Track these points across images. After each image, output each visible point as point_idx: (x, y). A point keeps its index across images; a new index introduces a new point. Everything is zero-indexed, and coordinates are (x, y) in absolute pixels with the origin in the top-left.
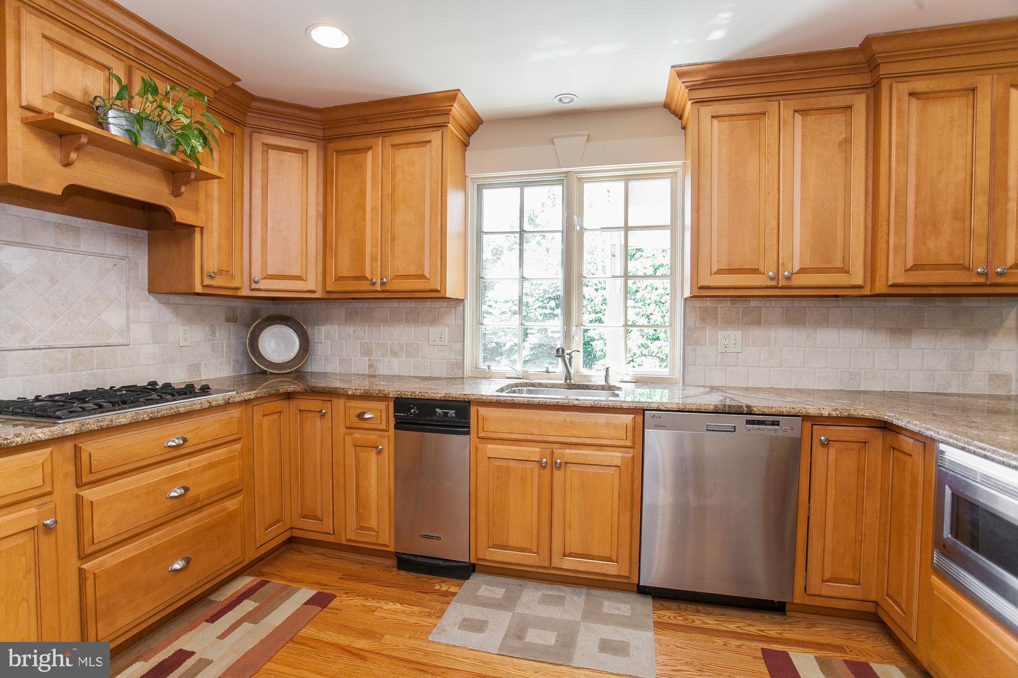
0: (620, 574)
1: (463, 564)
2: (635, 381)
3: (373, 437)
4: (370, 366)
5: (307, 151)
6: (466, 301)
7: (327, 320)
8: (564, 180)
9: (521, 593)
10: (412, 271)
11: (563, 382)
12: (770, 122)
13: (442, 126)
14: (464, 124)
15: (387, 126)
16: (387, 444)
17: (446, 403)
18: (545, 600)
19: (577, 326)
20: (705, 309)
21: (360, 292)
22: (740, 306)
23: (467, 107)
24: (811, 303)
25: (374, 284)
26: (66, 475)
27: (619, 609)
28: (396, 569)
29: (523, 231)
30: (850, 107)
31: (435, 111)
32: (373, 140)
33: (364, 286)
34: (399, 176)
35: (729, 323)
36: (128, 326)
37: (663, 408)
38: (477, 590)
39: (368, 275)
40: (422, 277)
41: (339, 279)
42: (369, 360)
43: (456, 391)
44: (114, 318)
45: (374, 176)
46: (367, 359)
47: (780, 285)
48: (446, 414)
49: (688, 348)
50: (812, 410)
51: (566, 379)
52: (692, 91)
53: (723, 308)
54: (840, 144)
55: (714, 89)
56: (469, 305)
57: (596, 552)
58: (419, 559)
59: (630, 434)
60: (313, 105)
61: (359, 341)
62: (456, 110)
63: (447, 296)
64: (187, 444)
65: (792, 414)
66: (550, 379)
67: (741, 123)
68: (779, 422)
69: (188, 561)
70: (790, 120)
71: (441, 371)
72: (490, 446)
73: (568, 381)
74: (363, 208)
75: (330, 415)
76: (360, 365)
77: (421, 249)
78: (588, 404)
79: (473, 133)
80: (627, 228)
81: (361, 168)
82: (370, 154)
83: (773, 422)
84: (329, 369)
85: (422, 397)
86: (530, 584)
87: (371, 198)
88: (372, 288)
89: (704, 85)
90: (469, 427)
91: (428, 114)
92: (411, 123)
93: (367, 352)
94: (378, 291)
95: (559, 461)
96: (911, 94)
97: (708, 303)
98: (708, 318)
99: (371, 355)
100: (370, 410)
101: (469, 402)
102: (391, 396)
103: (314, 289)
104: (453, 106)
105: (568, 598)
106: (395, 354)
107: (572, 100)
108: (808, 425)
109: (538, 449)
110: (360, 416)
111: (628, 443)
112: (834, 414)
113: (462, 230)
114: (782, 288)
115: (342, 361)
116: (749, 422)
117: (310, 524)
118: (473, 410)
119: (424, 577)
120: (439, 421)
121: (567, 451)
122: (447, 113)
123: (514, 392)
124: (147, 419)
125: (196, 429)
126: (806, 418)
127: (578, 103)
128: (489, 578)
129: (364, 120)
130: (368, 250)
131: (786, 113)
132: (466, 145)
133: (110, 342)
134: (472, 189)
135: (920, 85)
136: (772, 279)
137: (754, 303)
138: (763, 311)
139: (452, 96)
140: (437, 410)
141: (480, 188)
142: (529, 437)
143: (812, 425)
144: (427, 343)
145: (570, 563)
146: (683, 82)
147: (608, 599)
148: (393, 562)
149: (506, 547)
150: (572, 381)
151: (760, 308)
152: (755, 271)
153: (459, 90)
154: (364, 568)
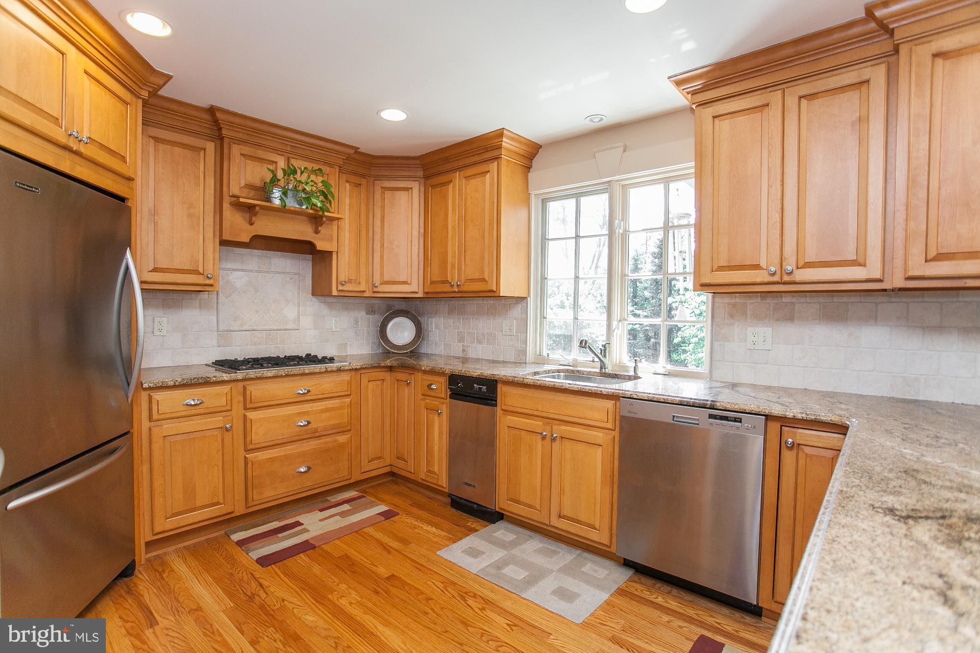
0: (601, 542)
1: (490, 510)
2: (667, 373)
3: (437, 403)
4: (463, 351)
5: (412, 188)
6: (529, 299)
7: (436, 313)
8: (607, 187)
9: (526, 541)
10: (477, 276)
11: (598, 370)
12: (775, 111)
13: (497, 158)
14: (521, 152)
15: (461, 163)
16: (444, 409)
17: (481, 380)
18: (539, 551)
19: (620, 321)
20: (734, 305)
21: (445, 292)
22: (771, 302)
23: (518, 139)
24: (854, 299)
25: (452, 286)
26: (239, 402)
27: (595, 571)
28: (450, 507)
29: (579, 236)
30: (867, 81)
31: (490, 147)
32: (453, 174)
33: (447, 288)
34: (469, 201)
35: (758, 318)
36: (299, 318)
37: (635, 397)
38: (494, 532)
39: (449, 279)
40: (483, 280)
41: (432, 282)
42: (463, 345)
43: (487, 371)
44: (290, 313)
45: (454, 201)
46: (461, 344)
47: (783, 281)
48: (480, 389)
49: (716, 344)
50: (777, 410)
51: (601, 368)
52: (694, 96)
53: (752, 304)
54: (853, 124)
55: (715, 90)
56: (531, 301)
57: (583, 518)
58: (462, 501)
59: (610, 417)
60: (413, 155)
61: (456, 331)
62: (506, 143)
63: (501, 295)
64: (309, 394)
65: (754, 412)
66: (594, 368)
67: (742, 118)
68: (741, 419)
69: (309, 468)
70: (795, 107)
71: (511, 357)
72: (509, 417)
73: (604, 370)
74: (447, 228)
75: (413, 384)
76: (456, 350)
77: (483, 258)
79: (534, 157)
80: (666, 228)
81: (445, 197)
82: (451, 186)
83: (736, 418)
84: (437, 352)
85: (465, 375)
86: (538, 537)
87: (452, 220)
88: (451, 290)
89: (705, 89)
90: (496, 401)
91: (487, 150)
92: (477, 158)
93: (461, 339)
94: (455, 292)
95: (555, 435)
97: (738, 300)
98: (736, 313)
99: (463, 341)
100: (436, 382)
101: (496, 381)
102: (446, 372)
103: (417, 291)
104: (502, 141)
105: (561, 554)
106: (480, 342)
107: (601, 120)
108: (774, 427)
109: (541, 424)
110: (429, 386)
111: (609, 426)
112: (799, 416)
113: (524, 239)
114: (785, 283)
115: (446, 345)
116: (711, 416)
117: (401, 464)
118: (499, 386)
119: (465, 516)
120: (475, 394)
121: (563, 427)
122: (500, 147)
123: (554, 377)
124: (284, 375)
125: (316, 385)
126: (768, 417)
127: (606, 121)
128: (510, 526)
129: (447, 160)
130: (450, 260)
131: (791, 101)
132: (528, 168)
133: (287, 327)
134: (535, 203)
136: (774, 274)
137: (786, 299)
138: (797, 306)
139: (500, 134)
140: (475, 385)
141: (544, 202)
142: (536, 413)
143: (781, 426)
144: (501, 333)
145: (563, 524)
146: (683, 89)
147: (594, 562)
148: (449, 500)
149: (518, 502)
150: (607, 370)
151: (793, 303)
152: (757, 267)
153: (504, 128)
154: (430, 502)
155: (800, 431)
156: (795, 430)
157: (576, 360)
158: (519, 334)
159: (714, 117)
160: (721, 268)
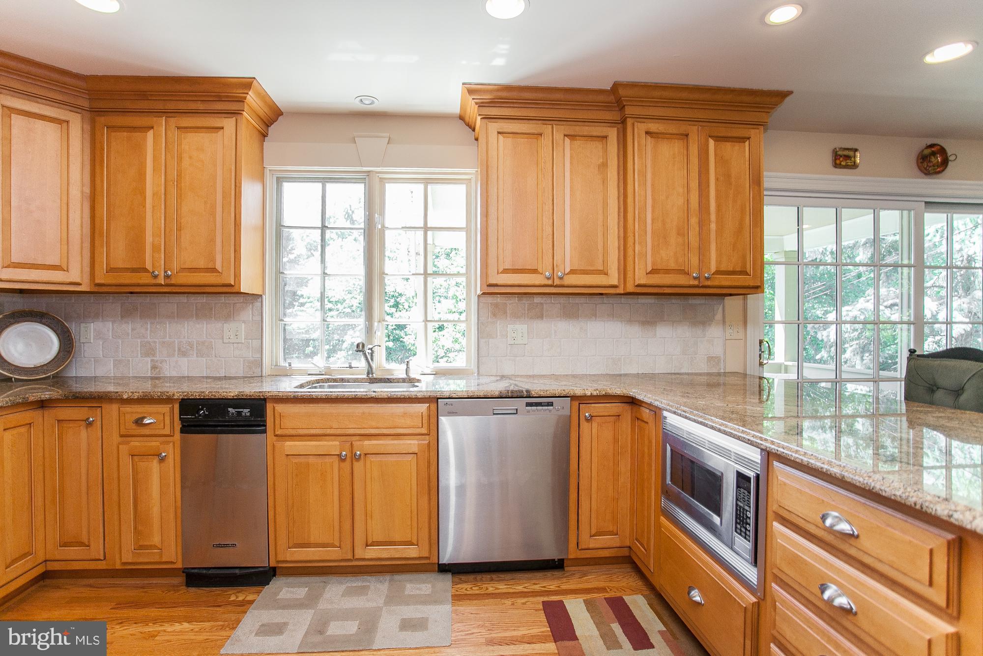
0: (421, 556)
1: (262, 569)
2: (435, 373)
3: (154, 444)
4: (154, 368)
5: (68, 122)
6: (264, 297)
7: (97, 316)
8: (366, 178)
9: (324, 589)
10: (202, 264)
11: (365, 376)
12: (546, 141)
13: (236, 113)
14: (261, 113)
15: (171, 106)
16: (172, 451)
17: (239, 402)
18: (348, 593)
19: (379, 322)
20: (496, 305)
21: (138, 285)
22: (526, 301)
23: (264, 97)
24: (582, 300)
25: (156, 277)
27: (420, 589)
28: (184, 587)
29: (325, 227)
30: (606, 137)
31: (228, 96)
32: (155, 119)
33: (145, 279)
34: (186, 162)
35: (516, 316)
37: (454, 396)
38: (277, 594)
39: (149, 266)
40: (214, 270)
41: (110, 270)
42: (152, 361)
43: (250, 389)
45: (155, 159)
46: (149, 359)
47: (555, 284)
48: (239, 413)
49: (482, 341)
50: (579, 392)
51: (368, 374)
52: (481, 108)
53: (512, 302)
54: (599, 166)
55: (500, 108)
56: (267, 300)
57: (397, 538)
58: (211, 572)
59: (425, 421)
60: (74, 70)
61: (139, 341)
62: (251, 97)
63: (242, 291)
65: (562, 395)
66: (353, 375)
67: (522, 140)
68: (552, 403)
70: (561, 142)
71: (237, 370)
72: (288, 443)
73: (371, 375)
74: (143, 193)
75: (99, 423)
76: (141, 366)
77: (212, 240)
78: (385, 395)
79: (272, 124)
80: (426, 229)
81: (139, 149)
82: (150, 134)
83: (548, 403)
84: (100, 373)
85: (212, 397)
86: (333, 579)
87: (152, 183)
88: (154, 281)
89: (492, 103)
90: (266, 426)
91: (219, 99)
92: (201, 106)
93: (149, 351)
94: (161, 285)
95: (358, 453)
96: (647, 133)
97: (499, 299)
98: (498, 312)
99: (154, 355)
100: (151, 415)
101: (265, 400)
102: (175, 397)
103: (78, 280)
104: (248, 93)
105: (372, 587)
106: (183, 354)
107: (372, 103)
108: (576, 403)
109: (337, 443)
110: (139, 422)
111: (424, 431)
112: (595, 393)
113: (260, 222)
114: (556, 286)
115: (117, 363)
116: (528, 404)
117: (73, 552)
118: (269, 407)
119: (217, 590)
120: (232, 421)
121: (366, 443)
122: (242, 100)
123: (315, 387)
126: (574, 398)
127: (378, 106)
128: (291, 580)
129: (143, 96)
130: (149, 239)
131: (558, 136)
132: (264, 135)
134: (270, 182)
135: (654, 127)
136: (548, 278)
137: (537, 300)
138: (545, 306)
139: (247, 84)
140: (230, 409)
141: (280, 181)
142: (329, 431)
143: (579, 404)
144: (221, 341)
145: (373, 552)
146: (473, 99)
147: (411, 581)
148: (181, 580)
149: (308, 545)
150: (374, 375)
151: (542, 304)
152: (535, 271)
153: (254, 78)
154: (146, 592)
155: (593, 405)
156: (589, 405)
157: (329, 368)
158: (250, 341)
159: (499, 133)
160: (506, 271)
